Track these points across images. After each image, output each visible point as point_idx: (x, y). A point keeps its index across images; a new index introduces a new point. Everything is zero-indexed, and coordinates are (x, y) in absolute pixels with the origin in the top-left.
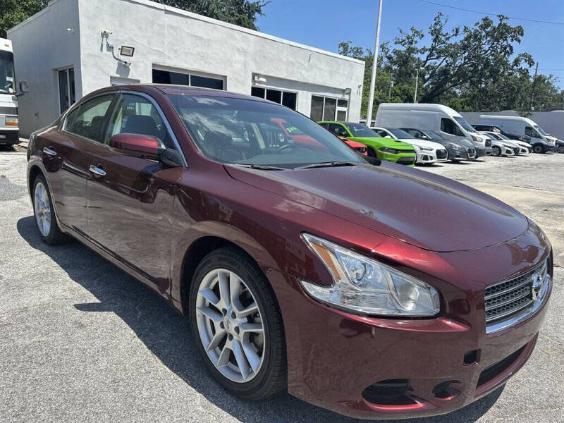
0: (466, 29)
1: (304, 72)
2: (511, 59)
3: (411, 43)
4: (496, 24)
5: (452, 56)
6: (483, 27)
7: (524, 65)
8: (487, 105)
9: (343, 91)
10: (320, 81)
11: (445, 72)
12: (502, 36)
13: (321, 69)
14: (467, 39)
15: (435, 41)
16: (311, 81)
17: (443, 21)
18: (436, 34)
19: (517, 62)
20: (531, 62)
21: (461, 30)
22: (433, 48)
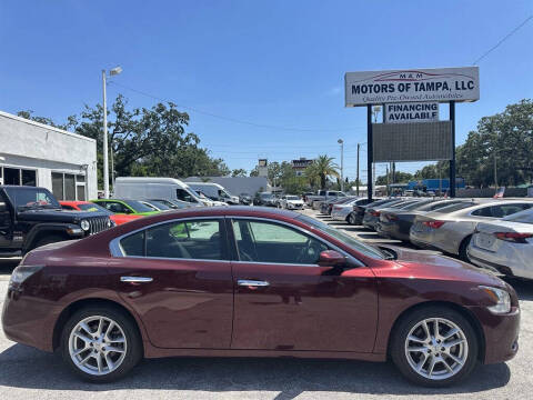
0: (144, 111)
1: (42, 149)
2: (184, 136)
3: (99, 118)
4: (168, 109)
5: (136, 131)
6: (159, 111)
7: (193, 142)
8: (167, 171)
9: (81, 167)
10: (59, 158)
11: (132, 144)
12: (174, 119)
13: (58, 147)
14: (148, 118)
15: (119, 117)
16: (50, 158)
17: (123, 102)
18: (120, 112)
19: (187, 139)
20: (197, 141)
21: (141, 111)
22: (118, 124)
